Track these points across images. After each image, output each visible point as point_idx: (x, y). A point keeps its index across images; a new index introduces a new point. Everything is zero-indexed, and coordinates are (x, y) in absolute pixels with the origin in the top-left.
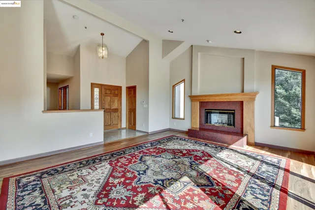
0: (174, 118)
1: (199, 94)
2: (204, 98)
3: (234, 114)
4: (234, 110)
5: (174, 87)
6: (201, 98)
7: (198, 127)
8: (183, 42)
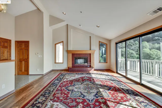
0: (55, 63)
1: (72, 50)
2: (75, 52)
3: (87, 59)
4: (87, 57)
5: (56, 44)
6: (73, 52)
7: (71, 66)
8: (65, 21)
